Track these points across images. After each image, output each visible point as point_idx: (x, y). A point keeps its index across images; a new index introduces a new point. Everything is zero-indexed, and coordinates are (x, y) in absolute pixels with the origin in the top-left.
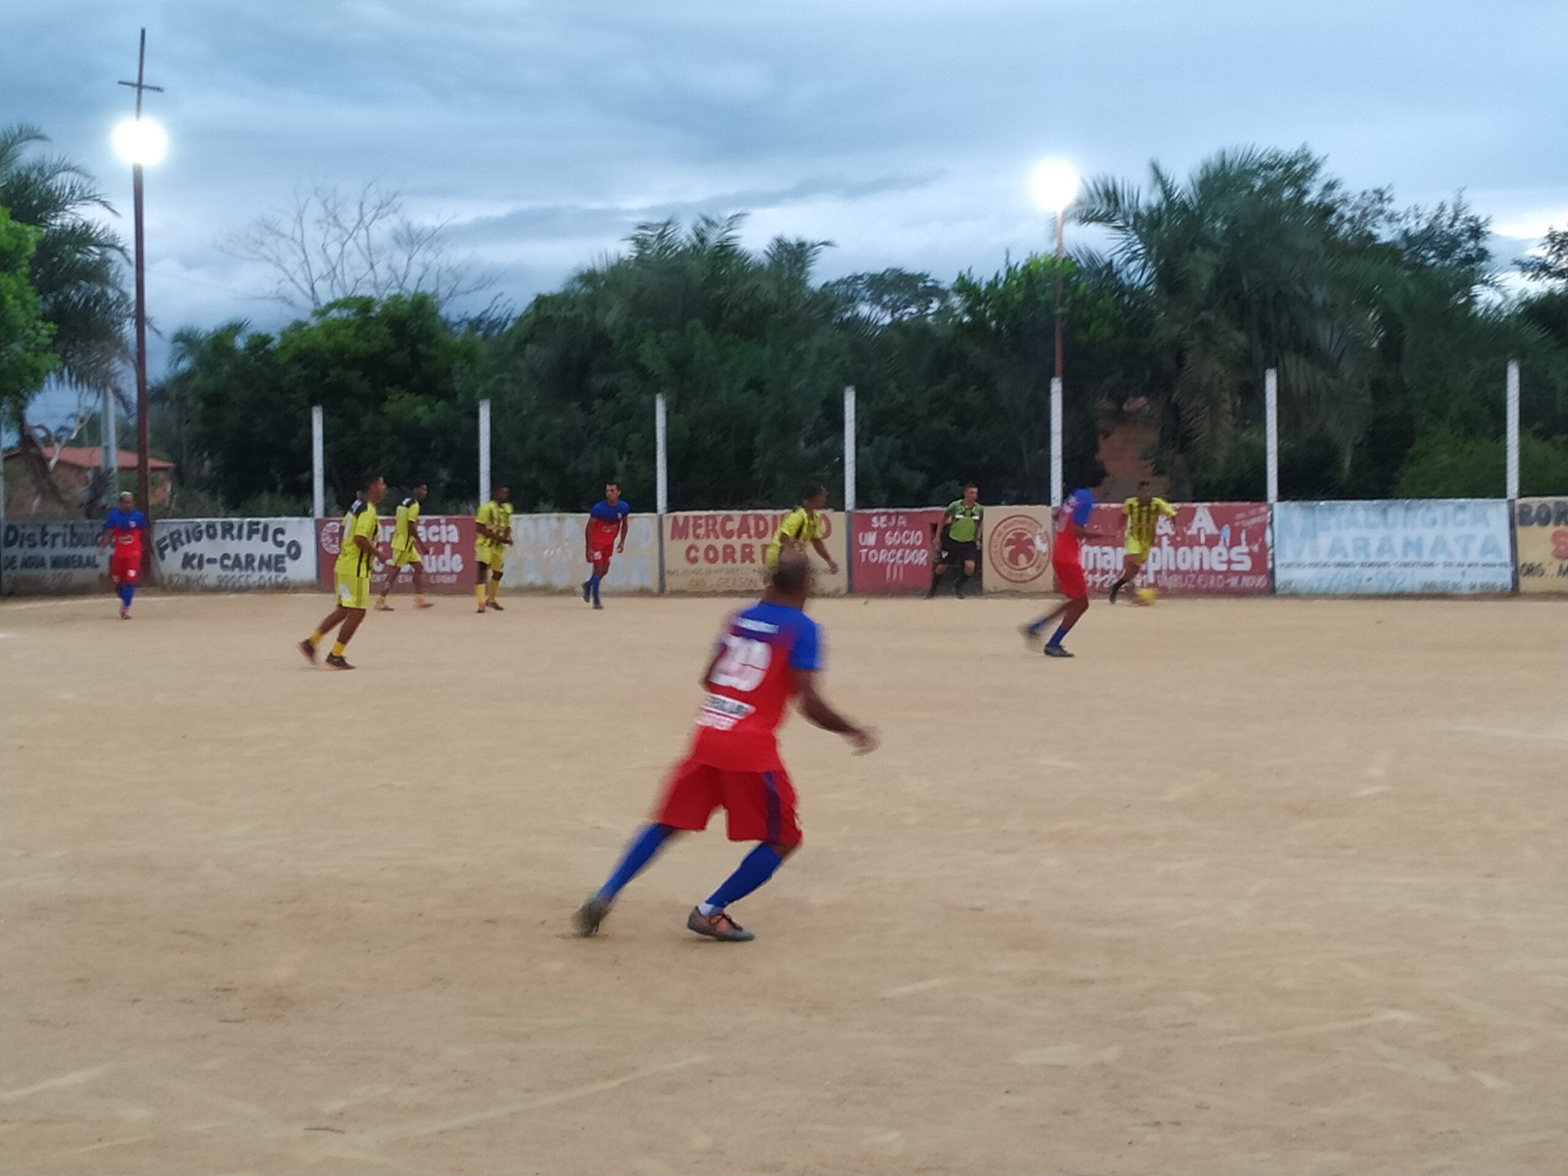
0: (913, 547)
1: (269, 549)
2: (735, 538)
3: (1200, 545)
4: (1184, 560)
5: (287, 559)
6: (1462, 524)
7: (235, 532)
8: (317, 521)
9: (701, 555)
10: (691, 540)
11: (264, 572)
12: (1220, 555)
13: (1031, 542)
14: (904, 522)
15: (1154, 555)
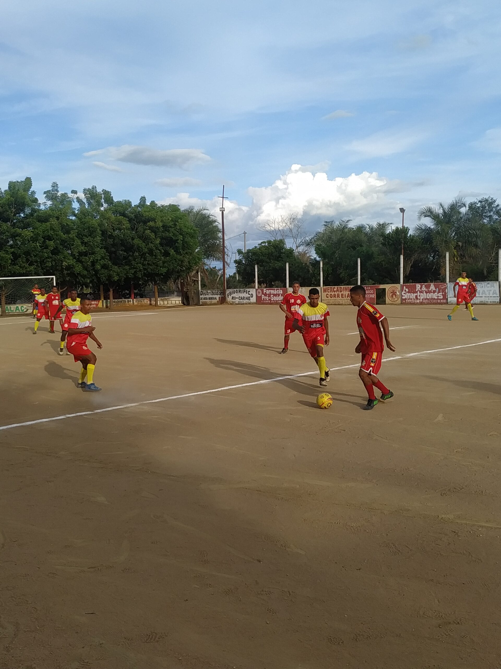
0: (371, 294)
1: (247, 295)
2: (336, 292)
3: (432, 293)
4: (428, 296)
5: (251, 298)
6: (489, 287)
7: (241, 292)
8: (256, 289)
9: (329, 296)
10: (327, 293)
11: (247, 301)
12: (436, 295)
13: (396, 292)
14: (370, 288)
15: (422, 295)
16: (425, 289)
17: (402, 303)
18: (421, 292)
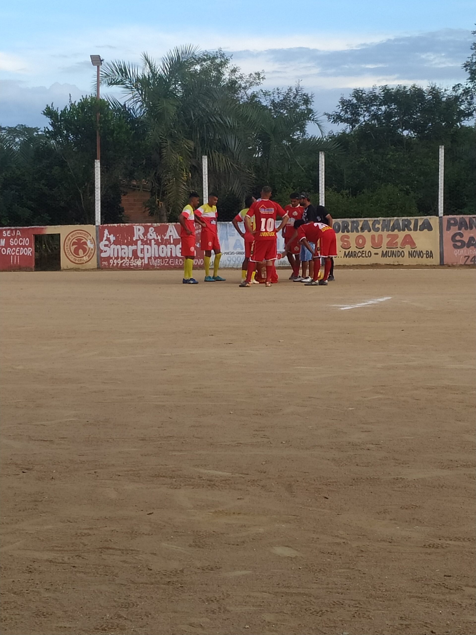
0: (24, 247)
3: (170, 244)
4: (162, 252)
14: (19, 234)
15: (148, 249)
16: (154, 236)
17: (100, 268)
18: (147, 241)
